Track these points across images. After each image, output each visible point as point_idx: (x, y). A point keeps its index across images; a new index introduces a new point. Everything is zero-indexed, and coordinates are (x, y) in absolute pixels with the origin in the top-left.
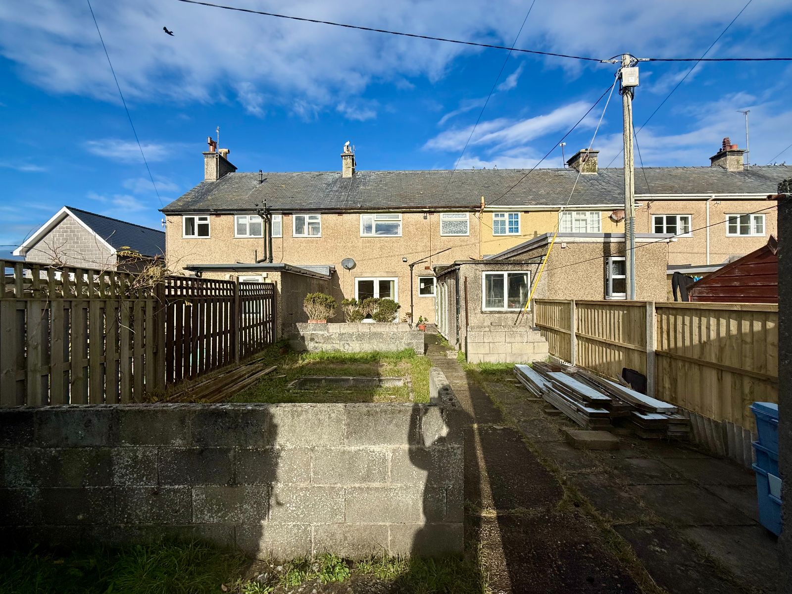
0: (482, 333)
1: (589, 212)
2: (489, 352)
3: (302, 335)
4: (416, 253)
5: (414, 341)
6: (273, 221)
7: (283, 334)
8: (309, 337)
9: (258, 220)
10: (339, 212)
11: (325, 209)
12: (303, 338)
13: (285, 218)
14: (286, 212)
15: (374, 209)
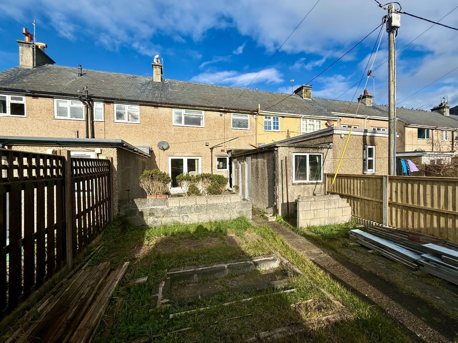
0: (309, 202)
1: (316, 120)
2: (313, 218)
3: (140, 211)
4: (214, 139)
5: (244, 210)
6: (95, 107)
7: (119, 211)
8: (148, 212)
9: (80, 105)
10: (156, 105)
11: (144, 102)
12: (142, 213)
13: (107, 106)
14: (108, 101)
15: (185, 105)
